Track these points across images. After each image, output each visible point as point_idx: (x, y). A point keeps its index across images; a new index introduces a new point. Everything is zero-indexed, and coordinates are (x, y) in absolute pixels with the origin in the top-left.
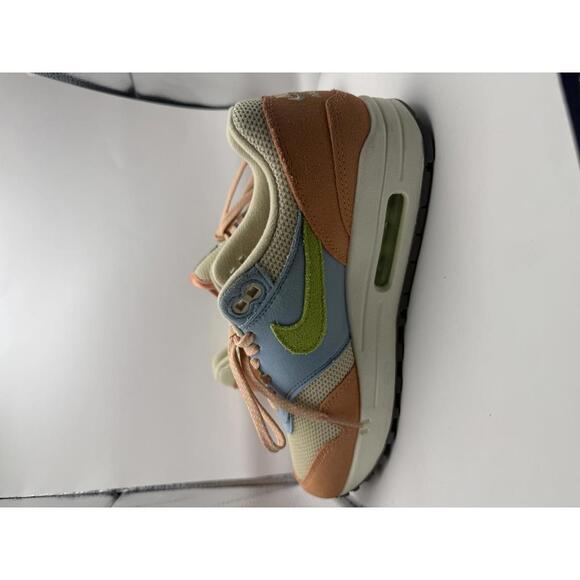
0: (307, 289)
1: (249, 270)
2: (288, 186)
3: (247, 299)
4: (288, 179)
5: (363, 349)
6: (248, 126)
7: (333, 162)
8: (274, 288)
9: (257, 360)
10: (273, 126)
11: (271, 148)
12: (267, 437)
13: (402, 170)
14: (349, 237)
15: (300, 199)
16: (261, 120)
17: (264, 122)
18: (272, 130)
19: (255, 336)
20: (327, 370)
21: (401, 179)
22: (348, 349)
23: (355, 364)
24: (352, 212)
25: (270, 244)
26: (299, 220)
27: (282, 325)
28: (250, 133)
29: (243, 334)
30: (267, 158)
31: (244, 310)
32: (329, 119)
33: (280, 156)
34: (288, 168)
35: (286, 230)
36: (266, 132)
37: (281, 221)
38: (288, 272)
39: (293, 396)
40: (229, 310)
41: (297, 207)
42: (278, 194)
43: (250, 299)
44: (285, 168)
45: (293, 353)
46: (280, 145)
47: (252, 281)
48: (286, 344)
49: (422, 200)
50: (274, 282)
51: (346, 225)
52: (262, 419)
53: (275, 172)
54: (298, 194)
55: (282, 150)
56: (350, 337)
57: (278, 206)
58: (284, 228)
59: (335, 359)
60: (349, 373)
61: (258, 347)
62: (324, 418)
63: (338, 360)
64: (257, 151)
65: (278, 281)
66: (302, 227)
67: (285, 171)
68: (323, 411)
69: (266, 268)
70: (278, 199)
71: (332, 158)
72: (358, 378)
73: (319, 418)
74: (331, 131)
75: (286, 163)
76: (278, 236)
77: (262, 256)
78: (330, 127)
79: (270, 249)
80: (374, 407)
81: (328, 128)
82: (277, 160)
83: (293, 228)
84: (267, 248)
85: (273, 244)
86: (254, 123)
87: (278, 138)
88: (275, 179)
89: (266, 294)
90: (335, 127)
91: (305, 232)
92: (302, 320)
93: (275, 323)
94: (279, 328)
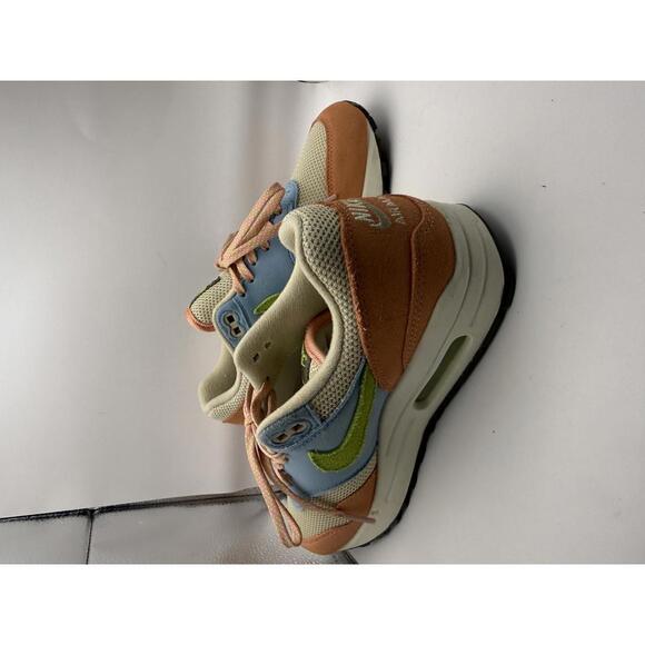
1: (298, 409)
2: (357, 334)
3: (290, 433)
4: (360, 328)
5: (387, 454)
6: (322, 265)
7: (409, 309)
8: (322, 426)
9: (281, 465)
10: (353, 271)
11: (346, 293)
12: (286, 538)
13: (475, 315)
15: (368, 347)
16: (340, 259)
17: (342, 262)
18: (351, 276)
19: (287, 455)
20: (353, 479)
21: (471, 325)
22: (374, 457)
23: (377, 466)
24: (414, 352)
26: (361, 366)
27: (320, 452)
29: (276, 453)
30: (339, 302)
31: (283, 441)
33: (356, 306)
34: (363, 319)
35: (345, 375)
36: (343, 275)
37: (343, 366)
38: (339, 413)
39: (312, 496)
40: (269, 442)
41: (362, 354)
42: (343, 337)
43: (293, 432)
45: (324, 471)
46: (357, 293)
47: (299, 420)
48: (319, 465)
50: (322, 421)
51: (405, 362)
53: (345, 317)
54: (366, 343)
57: (342, 350)
58: (343, 372)
60: (370, 477)
61: (287, 460)
63: (364, 470)
65: (328, 420)
67: (359, 320)
69: (317, 410)
71: (409, 305)
72: (376, 478)
74: (414, 277)
75: (361, 314)
76: (336, 380)
77: (314, 397)
78: (414, 272)
79: (325, 390)
80: (386, 501)
81: (411, 273)
82: (350, 307)
83: (354, 373)
84: (321, 390)
85: (328, 387)
86: (331, 262)
87: (357, 285)
88: (343, 323)
89: (311, 430)
90: (419, 271)
91: (365, 377)
92: (342, 448)
93: (313, 451)
94: (317, 455)
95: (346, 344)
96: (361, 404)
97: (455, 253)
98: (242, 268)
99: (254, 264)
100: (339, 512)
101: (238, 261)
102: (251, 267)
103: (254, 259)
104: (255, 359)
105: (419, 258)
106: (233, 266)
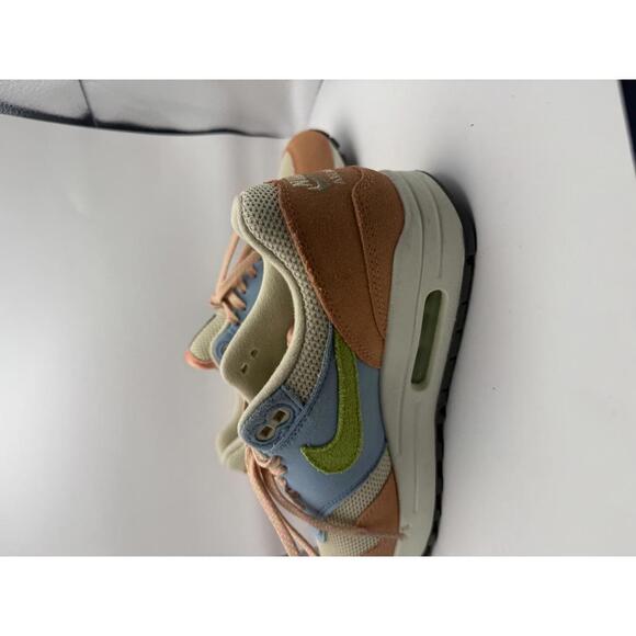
0: (341, 406)
1: (274, 393)
2: (315, 297)
3: (273, 424)
4: (316, 290)
5: (400, 451)
6: (264, 230)
7: (365, 264)
8: (304, 410)
9: (283, 479)
10: (294, 230)
11: (294, 255)
13: (441, 265)
14: (383, 340)
15: (331, 310)
16: (280, 222)
17: (283, 224)
18: (294, 236)
19: (281, 458)
20: (365, 484)
21: (440, 276)
22: (386, 457)
23: (392, 468)
24: (387, 315)
25: (297, 362)
26: (330, 334)
27: (314, 447)
28: (267, 237)
29: (268, 457)
30: (290, 266)
31: (269, 436)
32: (358, 215)
33: (305, 266)
34: (316, 278)
35: (315, 346)
36: (286, 236)
37: (310, 336)
38: (319, 391)
39: (326, 514)
40: (253, 439)
41: (327, 319)
42: (304, 305)
43: (276, 423)
44: (312, 279)
45: (327, 474)
46: (304, 252)
47: (278, 406)
48: (318, 466)
49: (462, 296)
50: (304, 404)
51: (381, 329)
52: (291, 538)
53: (300, 281)
54: (327, 306)
55: (307, 258)
56: (386, 440)
57: (305, 319)
58: (312, 343)
59: (372, 470)
60: (387, 481)
61: (285, 468)
62: (362, 533)
63: (375, 471)
64: (276, 258)
65: (310, 402)
66: (333, 340)
67: (312, 280)
68: (360, 526)
69: (294, 390)
70: (304, 311)
71: (364, 261)
72: (396, 484)
73: (357, 534)
74: (361, 230)
75: (313, 273)
76: (306, 353)
77: (289, 376)
78: (360, 225)
79: (298, 367)
80: (414, 512)
81: (358, 227)
82: (301, 269)
83: (324, 343)
84: (294, 367)
85: (301, 362)
86: (272, 225)
87: (302, 244)
88: (300, 289)
89: (295, 417)
90: (365, 224)
91: (337, 346)
92: (337, 438)
93: (306, 446)
94: (311, 450)
95: (308, 310)
96: (342, 378)
97: (402, 205)
98: (233, 299)
99: (245, 293)
100: (359, 530)
101: (228, 293)
102: (242, 295)
103: (243, 287)
104: (244, 371)
105: (362, 211)
106: (225, 299)
